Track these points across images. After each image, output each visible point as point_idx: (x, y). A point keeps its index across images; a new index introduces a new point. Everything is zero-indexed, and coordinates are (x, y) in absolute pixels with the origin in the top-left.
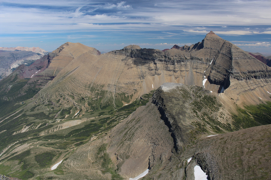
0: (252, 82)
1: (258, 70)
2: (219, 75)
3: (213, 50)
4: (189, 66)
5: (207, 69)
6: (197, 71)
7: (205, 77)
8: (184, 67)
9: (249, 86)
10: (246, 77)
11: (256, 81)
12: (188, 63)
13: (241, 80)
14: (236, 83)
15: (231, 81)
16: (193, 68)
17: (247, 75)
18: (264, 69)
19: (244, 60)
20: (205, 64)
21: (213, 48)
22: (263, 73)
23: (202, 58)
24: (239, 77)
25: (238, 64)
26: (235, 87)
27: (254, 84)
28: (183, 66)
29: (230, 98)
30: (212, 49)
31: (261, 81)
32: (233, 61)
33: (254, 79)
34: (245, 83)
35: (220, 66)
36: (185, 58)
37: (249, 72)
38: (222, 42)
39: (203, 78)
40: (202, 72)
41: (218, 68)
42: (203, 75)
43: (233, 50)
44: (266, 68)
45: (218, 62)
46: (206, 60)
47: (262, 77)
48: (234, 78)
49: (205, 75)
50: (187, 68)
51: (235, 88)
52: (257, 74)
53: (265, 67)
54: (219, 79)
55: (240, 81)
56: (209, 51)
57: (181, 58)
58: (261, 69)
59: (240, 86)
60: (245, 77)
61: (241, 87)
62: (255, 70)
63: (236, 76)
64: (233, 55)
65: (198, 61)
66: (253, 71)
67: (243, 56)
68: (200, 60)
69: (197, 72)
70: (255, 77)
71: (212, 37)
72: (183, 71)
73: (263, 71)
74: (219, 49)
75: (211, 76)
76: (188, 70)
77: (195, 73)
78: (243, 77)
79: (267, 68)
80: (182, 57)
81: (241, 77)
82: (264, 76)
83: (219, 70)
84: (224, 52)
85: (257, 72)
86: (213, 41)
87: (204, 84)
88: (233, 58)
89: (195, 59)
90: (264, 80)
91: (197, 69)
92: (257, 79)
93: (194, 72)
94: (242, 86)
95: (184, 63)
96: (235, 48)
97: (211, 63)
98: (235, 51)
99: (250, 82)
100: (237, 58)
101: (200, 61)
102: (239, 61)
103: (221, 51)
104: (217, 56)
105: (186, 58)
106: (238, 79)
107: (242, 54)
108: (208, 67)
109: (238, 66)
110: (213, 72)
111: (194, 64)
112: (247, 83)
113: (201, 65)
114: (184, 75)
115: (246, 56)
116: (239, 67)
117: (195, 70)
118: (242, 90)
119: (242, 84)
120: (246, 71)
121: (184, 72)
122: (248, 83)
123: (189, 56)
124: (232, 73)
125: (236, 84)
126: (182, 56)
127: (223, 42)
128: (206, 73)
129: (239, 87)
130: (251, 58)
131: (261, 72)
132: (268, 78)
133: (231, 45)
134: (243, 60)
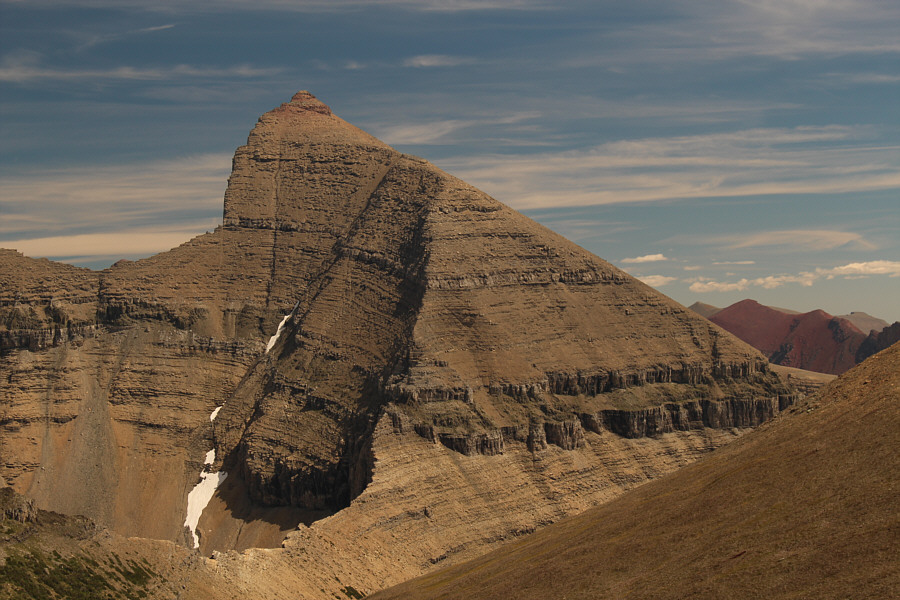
0: (579, 459)
1: (643, 362)
2: (316, 426)
3: (295, 239)
4: (83, 379)
5: (229, 394)
6: (151, 415)
7: (210, 457)
8: (40, 389)
9: (551, 497)
10: (533, 422)
11: (622, 455)
12: (75, 357)
13: (485, 446)
14: (434, 471)
15: (382, 457)
16: (117, 395)
17: (544, 409)
18: (693, 356)
19: (530, 294)
20: (220, 356)
21: (300, 217)
22: (682, 388)
23: (201, 305)
24: (465, 422)
25: (468, 325)
26: (416, 506)
27: (600, 476)
28: (26, 383)
29: (336, 587)
30: (287, 229)
31: (670, 452)
32: (430, 304)
33: (606, 434)
34: (515, 469)
35: (333, 358)
36: (48, 311)
37: (562, 385)
38: (372, 167)
39: (193, 473)
40: (188, 420)
41: (318, 376)
42: (193, 445)
43: (440, 223)
44: (707, 349)
45: (325, 326)
46: (232, 319)
47: (676, 420)
48: (422, 432)
49: (214, 444)
50: (65, 396)
51: (412, 515)
52: (634, 399)
53: (706, 345)
54: (312, 458)
55: (476, 459)
56: (263, 245)
57: (15, 315)
58: (666, 361)
59: (469, 493)
60: (526, 421)
61: (480, 503)
62: (616, 363)
63: (437, 419)
64: (433, 257)
65: (167, 333)
66: (598, 379)
67: (525, 266)
68: (178, 324)
69: (142, 425)
70: (619, 423)
71: (302, 139)
72: (25, 422)
73: (681, 377)
74: (341, 224)
75: (257, 445)
76: (65, 410)
77: (125, 434)
78: (499, 423)
79: (715, 354)
80: (22, 308)
81: (486, 423)
82: (693, 415)
83: (319, 391)
84: (375, 245)
85: (635, 381)
86: (306, 163)
87: (192, 521)
88: (433, 283)
89: (141, 317)
90: (698, 442)
91: (146, 396)
92: (632, 442)
93: (118, 427)
94: (489, 496)
95: (39, 357)
96: (459, 204)
97: (273, 340)
98: (458, 229)
99: (567, 462)
100: (467, 283)
101: (183, 335)
102: (483, 303)
103: (357, 242)
104: (320, 279)
105: (56, 316)
106: (456, 445)
107: (516, 246)
108: (244, 379)
109: (471, 343)
110: (279, 406)
111: (124, 355)
112: (536, 468)
113: (183, 362)
114: (28, 457)
115: (547, 264)
116: (477, 346)
117: (132, 409)
118: (478, 525)
119: (485, 476)
120: (530, 376)
121: (35, 429)
122: (541, 469)
123: (84, 300)
124: (404, 399)
125: (430, 480)
126: (25, 301)
127: (384, 169)
128: (219, 429)
129: (458, 507)
130: (588, 277)
131: (671, 385)
132: (724, 426)
133: (430, 183)
134: (519, 296)
